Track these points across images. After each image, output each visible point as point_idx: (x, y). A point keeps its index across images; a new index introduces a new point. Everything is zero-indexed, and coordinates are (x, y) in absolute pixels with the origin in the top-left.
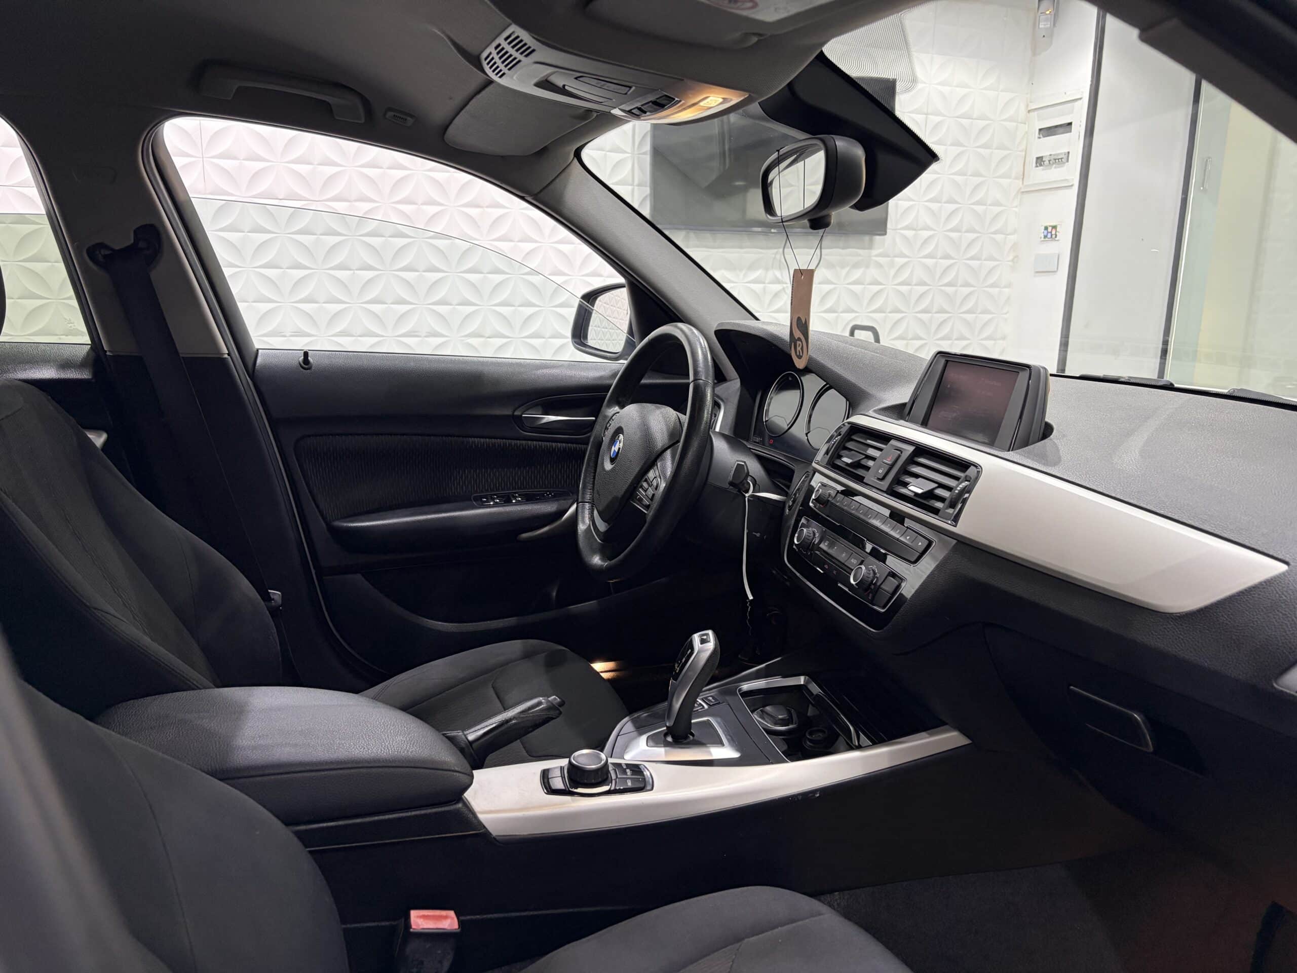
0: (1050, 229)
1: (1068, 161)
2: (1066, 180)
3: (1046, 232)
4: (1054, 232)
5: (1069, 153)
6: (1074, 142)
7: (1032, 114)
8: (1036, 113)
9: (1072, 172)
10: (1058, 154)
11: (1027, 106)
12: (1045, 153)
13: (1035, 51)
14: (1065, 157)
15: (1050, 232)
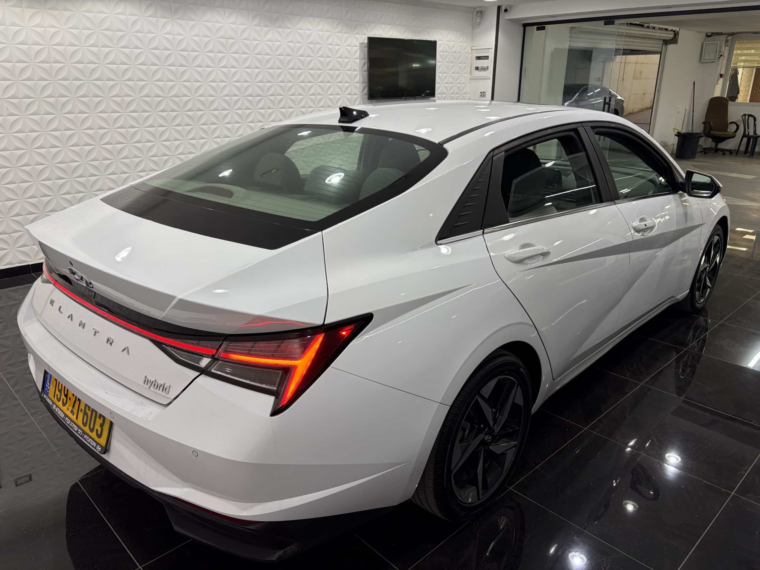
0: (483, 93)
1: (488, 69)
2: (488, 77)
3: (481, 94)
4: (484, 94)
5: (488, 67)
6: (489, 63)
7: (473, 51)
8: (474, 51)
9: (489, 73)
10: (485, 67)
11: (471, 48)
12: (479, 66)
13: (473, 28)
14: (486, 68)
15: (483, 94)
